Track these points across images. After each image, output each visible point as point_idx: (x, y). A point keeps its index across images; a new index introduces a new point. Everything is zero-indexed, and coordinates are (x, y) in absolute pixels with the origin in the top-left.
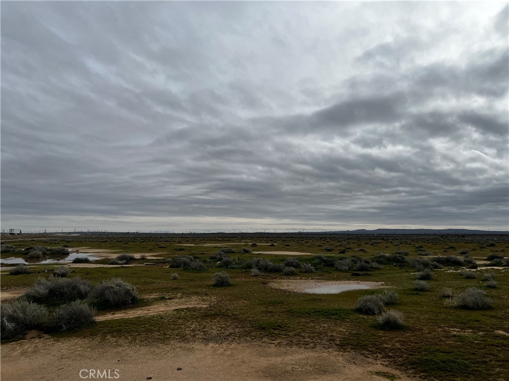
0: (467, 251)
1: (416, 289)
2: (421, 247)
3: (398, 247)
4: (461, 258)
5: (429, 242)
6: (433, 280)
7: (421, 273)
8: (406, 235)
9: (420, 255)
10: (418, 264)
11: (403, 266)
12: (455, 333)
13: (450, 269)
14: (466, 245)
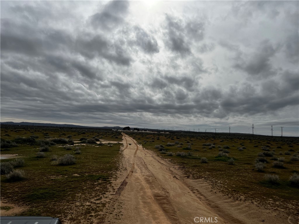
0: (71, 136)
1: (38, 157)
2: (47, 133)
3: (32, 133)
4: (67, 140)
5: (53, 131)
6: (49, 151)
7: (42, 148)
8: (40, 126)
9: (45, 138)
10: (43, 143)
11: (33, 144)
12: (53, 178)
13: (60, 145)
14: (72, 133)
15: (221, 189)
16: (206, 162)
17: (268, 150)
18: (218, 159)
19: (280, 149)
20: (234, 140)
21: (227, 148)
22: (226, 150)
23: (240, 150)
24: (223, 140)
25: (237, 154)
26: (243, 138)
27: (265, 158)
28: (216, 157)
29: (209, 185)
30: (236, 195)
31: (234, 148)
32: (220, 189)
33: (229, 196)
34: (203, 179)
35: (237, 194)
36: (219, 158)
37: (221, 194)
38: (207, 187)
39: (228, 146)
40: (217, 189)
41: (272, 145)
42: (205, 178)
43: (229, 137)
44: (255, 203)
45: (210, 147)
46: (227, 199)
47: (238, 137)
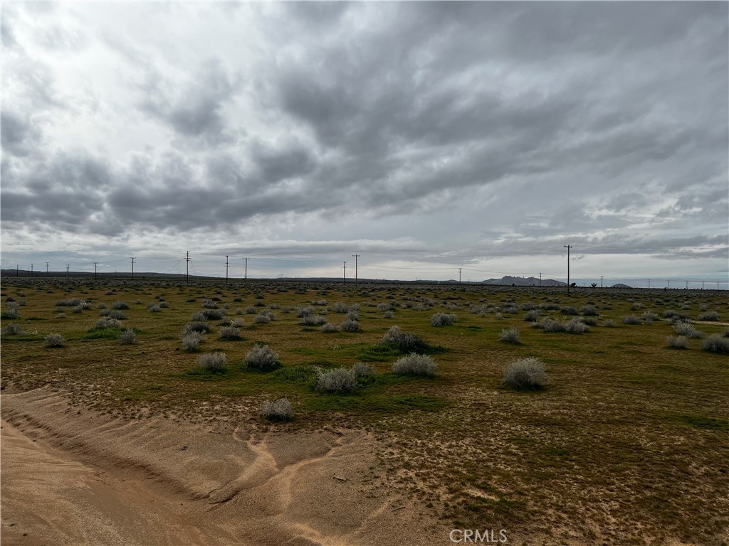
15: (95, 401)
16: (59, 346)
17: (216, 308)
18: (96, 335)
19: (239, 304)
20: (141, 290)
21: (123, 307)
22: (120, 312)
23: (154, 311)
24: (114, 291)
25: (145, 319)
26: (164, 284)
27: (206, 324)
28: (89, 332)
29: (62, 398)
30: (132, 408)
31: (140, 307)
32: (92, 403)
33: (114, 413)
34: (46, 387)
35: (133, 405)
36: (99, 333)
37: (93, 414)
38: (57, 404)
39: (126, 304)
40: (84, 405)
41: (225, 296)
42: (53, 384)
43: (130, 282)
44: (172, 417)
45: (75, 308)
46: (107, 422)
47: (152, 282)
